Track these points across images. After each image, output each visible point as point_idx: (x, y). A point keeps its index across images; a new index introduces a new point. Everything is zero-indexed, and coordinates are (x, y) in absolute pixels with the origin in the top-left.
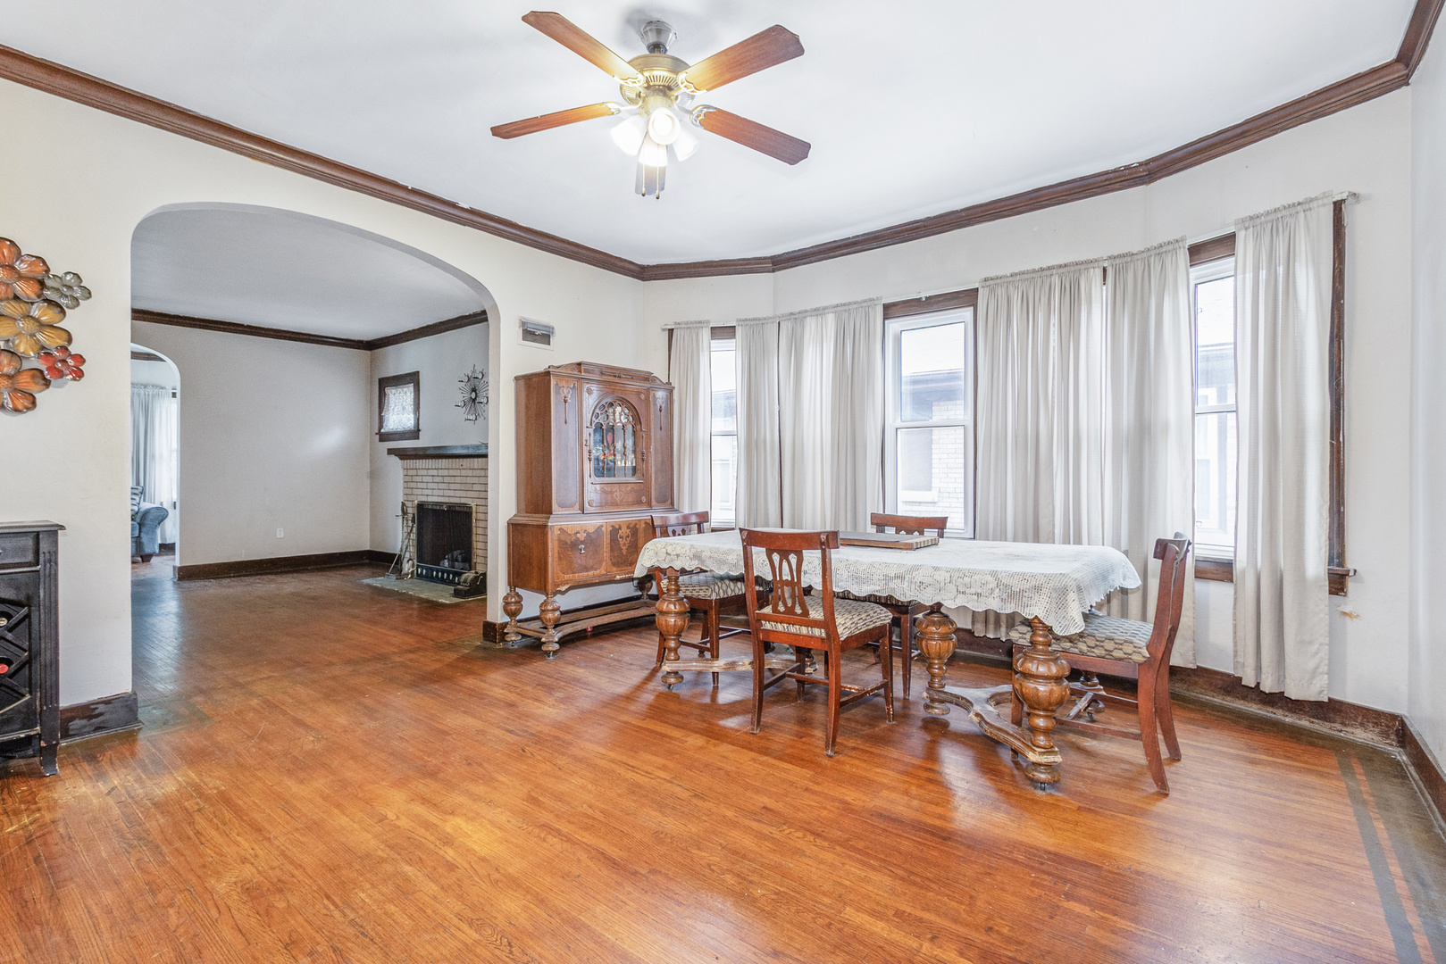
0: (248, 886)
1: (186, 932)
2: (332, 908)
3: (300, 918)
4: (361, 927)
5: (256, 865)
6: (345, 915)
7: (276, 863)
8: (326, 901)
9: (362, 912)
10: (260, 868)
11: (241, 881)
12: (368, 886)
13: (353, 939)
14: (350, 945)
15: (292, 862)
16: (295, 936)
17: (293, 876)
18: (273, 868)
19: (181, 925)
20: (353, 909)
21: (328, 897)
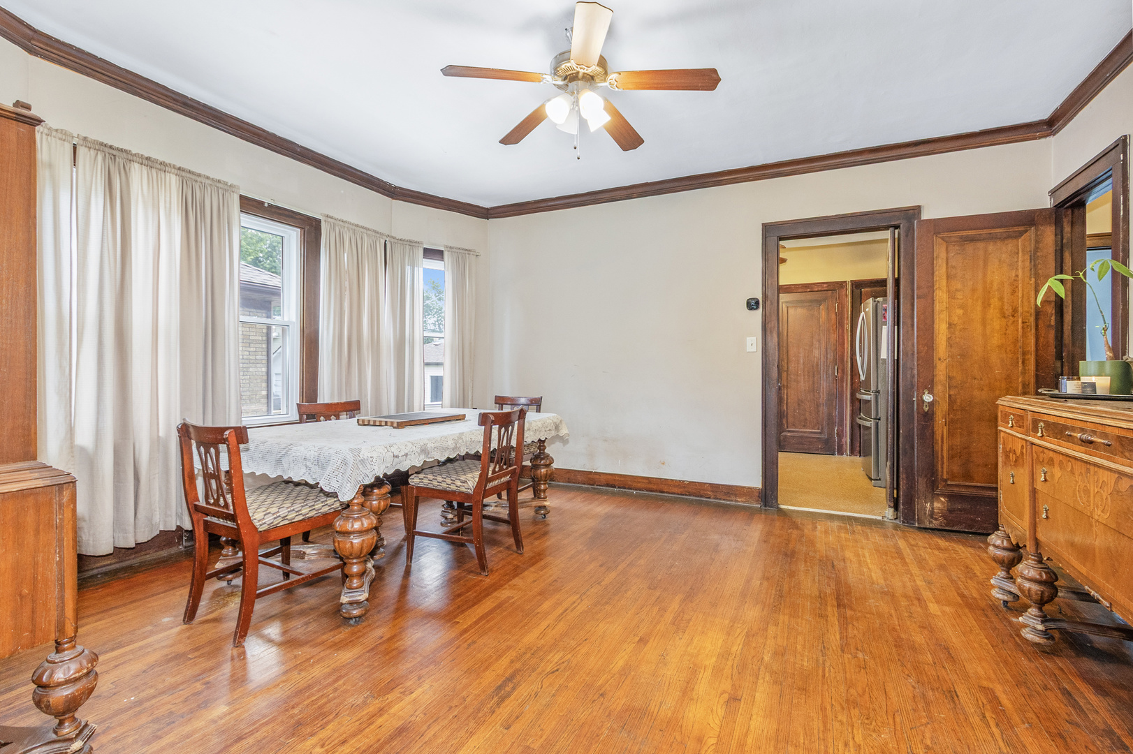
0: (866, 721)
1: (920, 718)
2: (827, 669)
3: (848, 676)
4: (822, 651)
5: (851, 736)
6: (824, 661)
7: (837, 725)
8: (827, 675)
9: (815, 656)
10: (850, 730)
11: (869, 729)
12: (797, 666)
13: (831, 649)
14: (834, 648)
15: (825, 717)
16: (857, 670)
17: (832, 705)
18: (841, 723)
19: (923, 725)
20: (817, 661)
21: (824, 676)
